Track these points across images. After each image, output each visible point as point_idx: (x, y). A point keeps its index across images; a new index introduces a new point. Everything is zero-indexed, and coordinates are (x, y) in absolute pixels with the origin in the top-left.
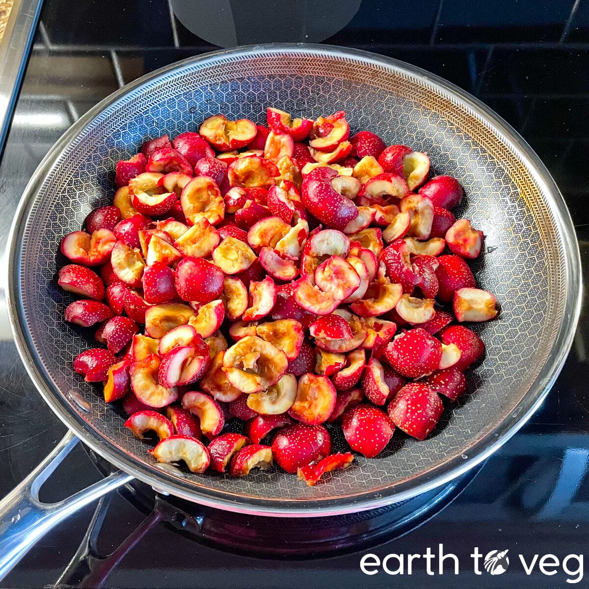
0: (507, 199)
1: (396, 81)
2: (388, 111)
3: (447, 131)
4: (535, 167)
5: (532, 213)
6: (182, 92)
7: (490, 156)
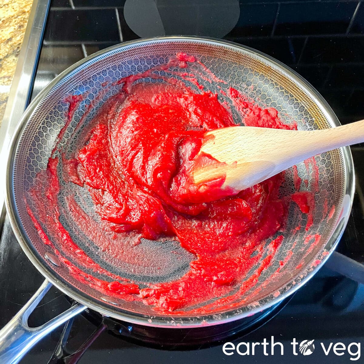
2: (234, 74)
3: (270, 85)
4: (322, 105)
6: (111, 66)
7: (296, 99)
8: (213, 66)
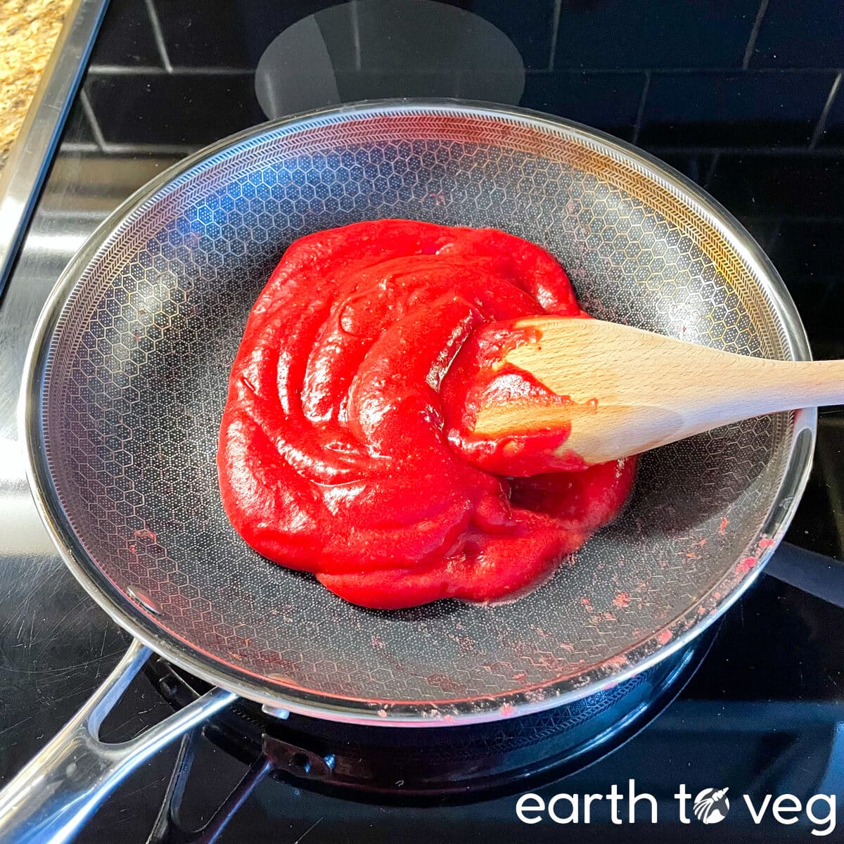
0: (699, 277)
1: (535, 137)
2: (528, 179)
3: (610, 198)
5: (735, 291)
6: (248, 174)
7: (670, 223)
8: (479, 164)
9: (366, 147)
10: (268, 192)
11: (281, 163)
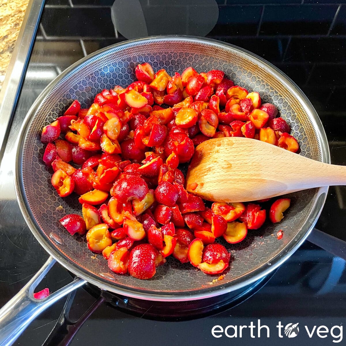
0: (290, 119)
2: (224, 71)
3: (257, 82)
4: (304, 101)
5: (303, 126)
6: (111, 63)
7: (280, 95)
9: (160, 54)
10: (119, 70)
11: (125, 59)
